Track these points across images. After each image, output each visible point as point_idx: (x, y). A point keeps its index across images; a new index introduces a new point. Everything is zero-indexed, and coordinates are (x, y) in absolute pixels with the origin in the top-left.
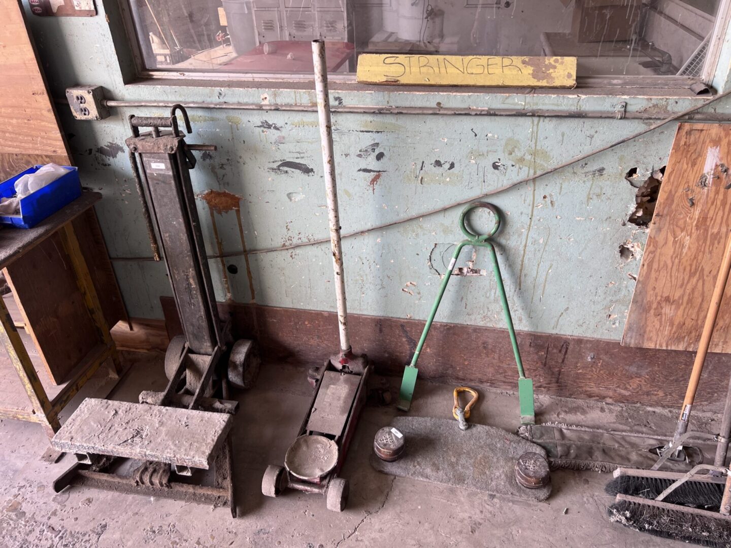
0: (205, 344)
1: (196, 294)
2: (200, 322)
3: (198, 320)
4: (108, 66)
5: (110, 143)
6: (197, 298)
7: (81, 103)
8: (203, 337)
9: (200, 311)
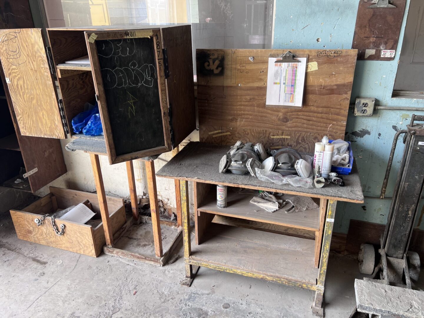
0: (399, 252)
1: (409, 220)
2: (403, 238)
3: (402, 236)
4: (385, 87)
5: (363, 129)
6: (409, 223)
7: (364, 107)
8: (400, 247)
9: (406, 231)
